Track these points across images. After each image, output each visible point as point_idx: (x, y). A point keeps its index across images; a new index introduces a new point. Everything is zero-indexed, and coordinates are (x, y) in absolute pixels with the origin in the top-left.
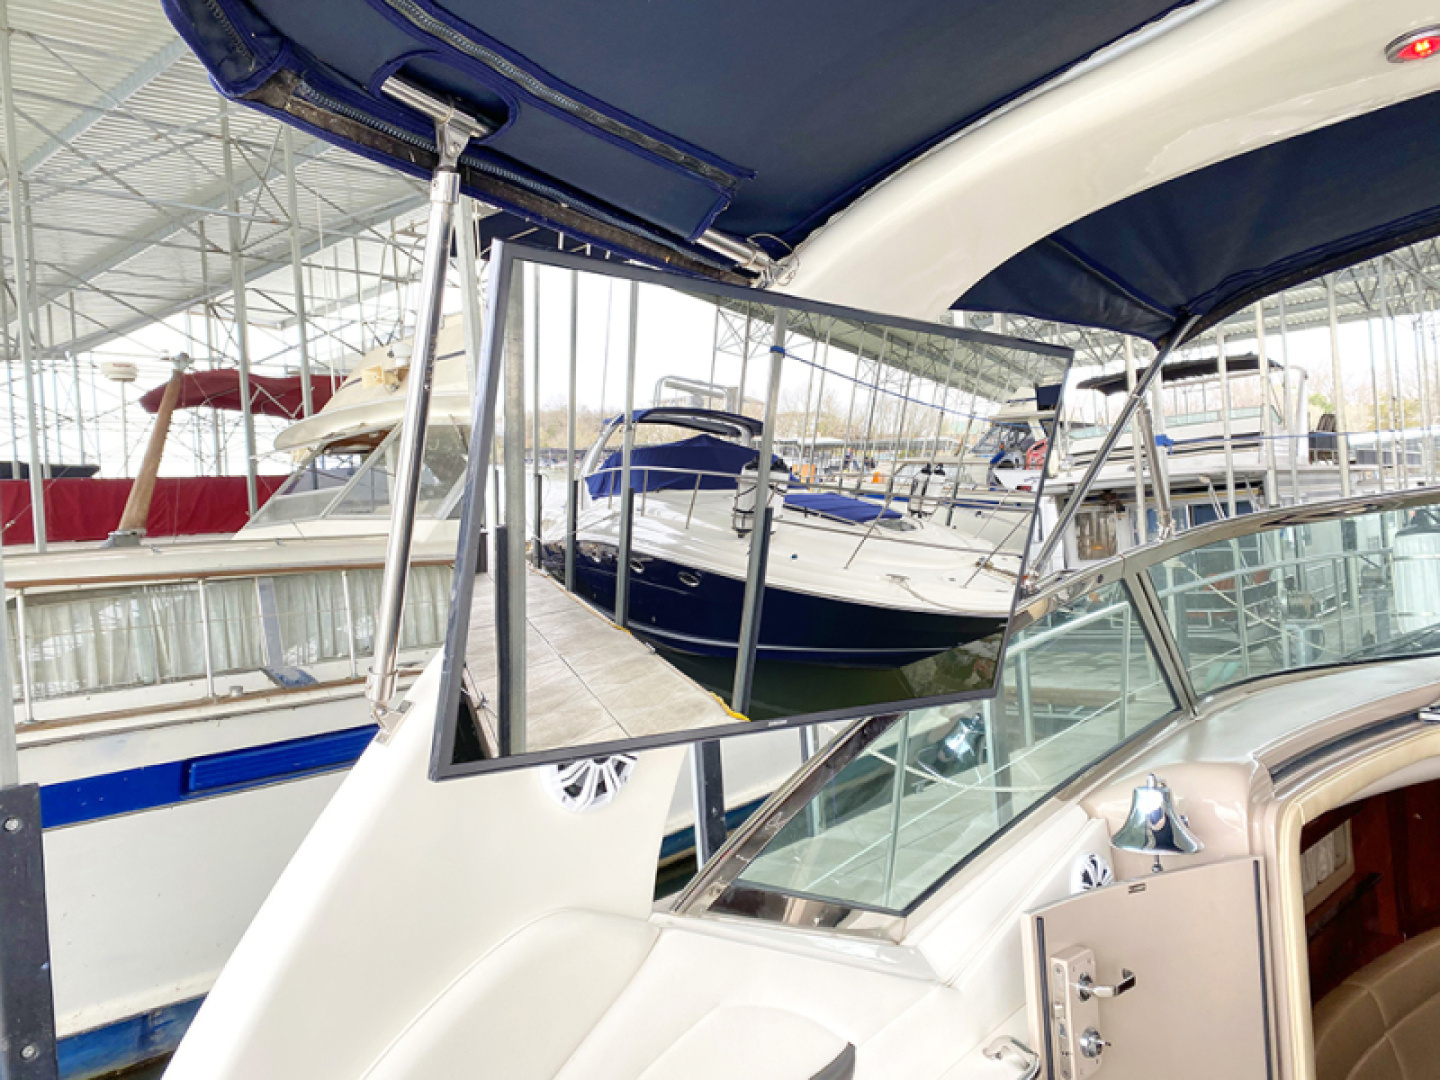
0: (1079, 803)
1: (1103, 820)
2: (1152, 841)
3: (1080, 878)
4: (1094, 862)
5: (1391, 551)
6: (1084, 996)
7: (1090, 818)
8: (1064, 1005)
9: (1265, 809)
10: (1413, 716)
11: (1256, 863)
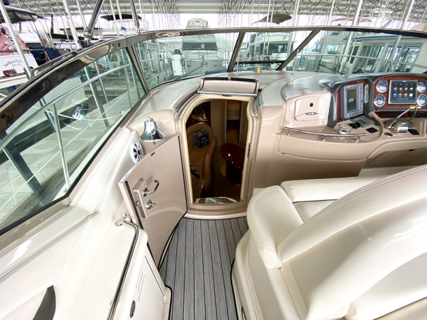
0: (126, 127)
1: (135, 131)
2: (152, 138)
3: (133, 151)
4: (136, 145)
5: (171, 58)
6: (145, 195)
7: (131, 131)
8: (140, 201)
9: (178, 121)
10: (196, 92)
11: (179, 136)
